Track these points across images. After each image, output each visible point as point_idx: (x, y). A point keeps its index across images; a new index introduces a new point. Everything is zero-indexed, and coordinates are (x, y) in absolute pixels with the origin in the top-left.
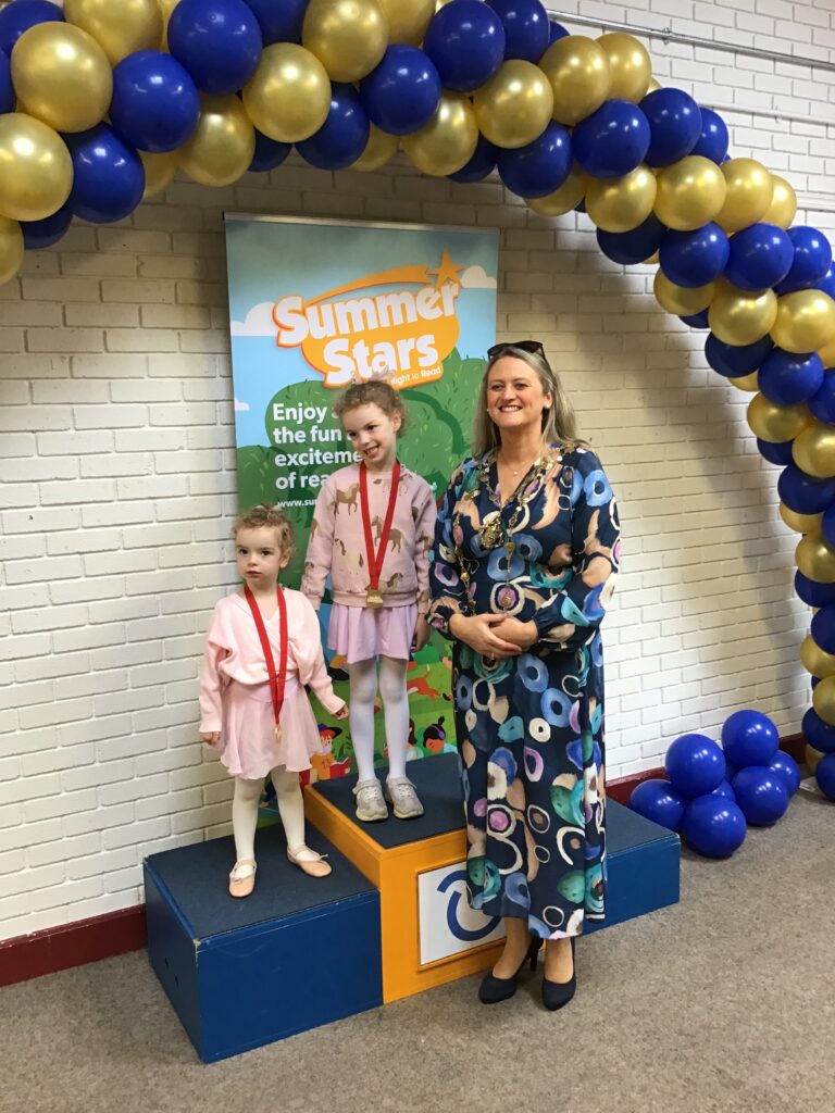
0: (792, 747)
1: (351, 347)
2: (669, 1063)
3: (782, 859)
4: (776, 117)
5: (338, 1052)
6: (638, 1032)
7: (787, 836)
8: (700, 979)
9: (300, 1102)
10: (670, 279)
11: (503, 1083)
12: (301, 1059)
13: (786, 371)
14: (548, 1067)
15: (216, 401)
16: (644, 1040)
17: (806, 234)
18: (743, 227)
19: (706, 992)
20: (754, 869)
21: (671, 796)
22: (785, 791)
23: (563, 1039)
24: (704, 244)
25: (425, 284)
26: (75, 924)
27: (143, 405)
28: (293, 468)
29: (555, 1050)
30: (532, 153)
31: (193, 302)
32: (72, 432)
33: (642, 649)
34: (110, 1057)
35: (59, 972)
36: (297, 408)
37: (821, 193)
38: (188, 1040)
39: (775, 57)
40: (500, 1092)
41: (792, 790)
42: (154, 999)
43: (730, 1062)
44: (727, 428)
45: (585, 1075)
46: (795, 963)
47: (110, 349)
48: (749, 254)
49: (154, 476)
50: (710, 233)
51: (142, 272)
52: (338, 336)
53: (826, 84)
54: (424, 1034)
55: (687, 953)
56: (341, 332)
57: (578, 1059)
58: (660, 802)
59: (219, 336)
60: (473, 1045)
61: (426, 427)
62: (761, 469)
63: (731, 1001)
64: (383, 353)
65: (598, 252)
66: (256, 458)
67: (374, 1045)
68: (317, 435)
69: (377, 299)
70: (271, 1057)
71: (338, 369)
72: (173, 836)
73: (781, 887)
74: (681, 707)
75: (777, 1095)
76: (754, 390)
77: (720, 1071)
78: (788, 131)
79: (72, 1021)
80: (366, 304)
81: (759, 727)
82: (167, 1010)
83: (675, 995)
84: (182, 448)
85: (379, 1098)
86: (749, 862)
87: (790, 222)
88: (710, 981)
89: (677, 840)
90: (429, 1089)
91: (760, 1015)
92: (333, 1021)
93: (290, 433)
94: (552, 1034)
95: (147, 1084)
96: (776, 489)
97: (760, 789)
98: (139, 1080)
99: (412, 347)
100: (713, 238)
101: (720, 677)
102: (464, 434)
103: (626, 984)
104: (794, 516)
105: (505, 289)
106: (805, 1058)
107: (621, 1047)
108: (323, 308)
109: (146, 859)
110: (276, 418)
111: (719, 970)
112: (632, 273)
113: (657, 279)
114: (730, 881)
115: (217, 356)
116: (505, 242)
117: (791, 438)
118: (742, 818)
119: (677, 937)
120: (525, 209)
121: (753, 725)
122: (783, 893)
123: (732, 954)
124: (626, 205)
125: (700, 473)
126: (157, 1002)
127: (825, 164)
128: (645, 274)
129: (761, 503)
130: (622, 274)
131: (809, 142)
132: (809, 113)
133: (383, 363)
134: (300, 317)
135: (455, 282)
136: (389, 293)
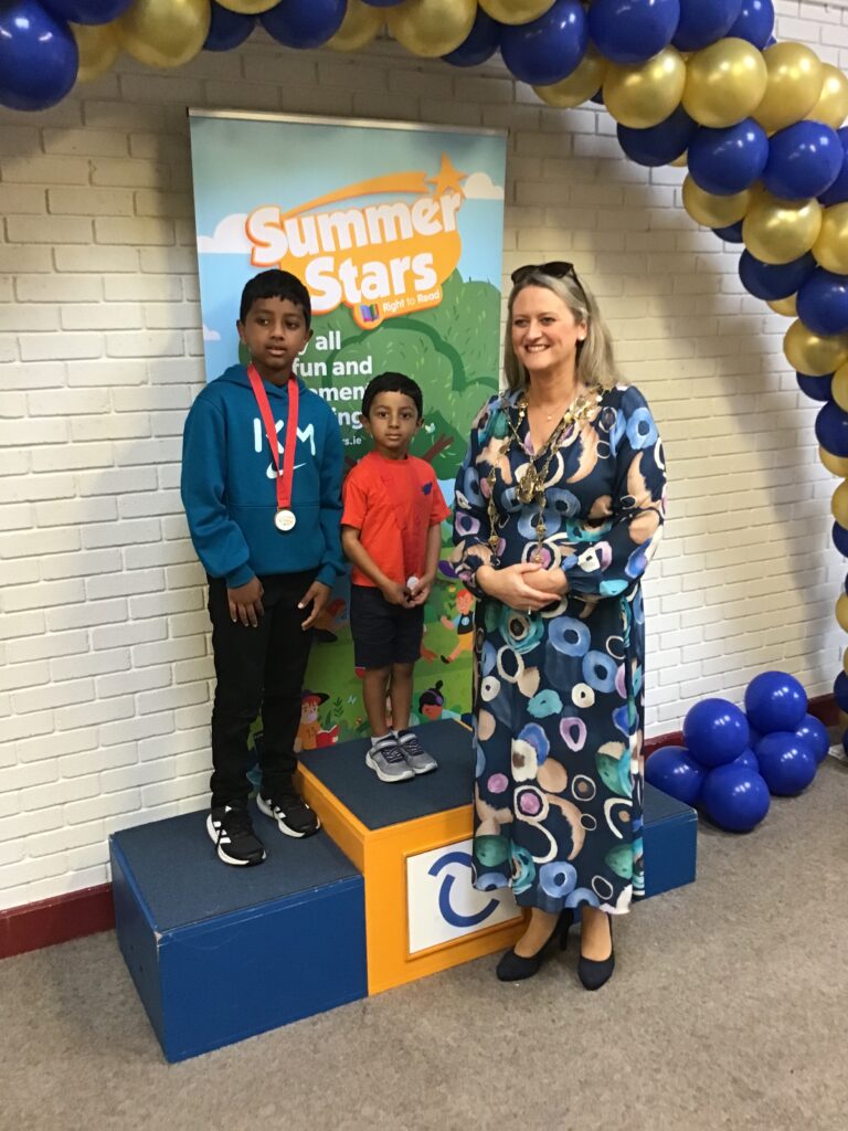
0: (821, 709)
1: (337, 267)
2: (679, 1070)
4: (826, 5)
5: (316, 1051)
6: (647, 1031)
7: (814, 808)
8: (714, 971)
9: (270, 1109)
10: (701, 187)
11: (495, 1089)
12: (274, 1060)
13: (827, 295)
14: (545, 1071)
15: (184, 329)
16: (653, 1042)
18: (782, 127)
19: (722, 986)
20: (778, 844)
21: (687, 765)
22: (813, 759)
23: (563, 1040)
24: (740, 143)
25: (420, 193)
26: (36, 904)
27: (98, 333)
29: (553, 1052)
30: (540, 31)
31: (155, 214)
32: (18, 363)
33: (661, 605)
34: (67, 1054)
35: (19, 956)
38: (153, 1033)
40: (491, 1100)
41: (821, 757)
42: (120, 988)
43: (749, 1071)
44: (762, 360)
45: (586, 1081)
46: (821, 954)
47: (58, 267)
48: (791, 157)
49: (113, 414)
50: (747, 131)
51: (94, 180)
52: (322, 253)
54: (411, 1031)
55: (703, 941)
56: (325, 250)
57: (579, 1064)
58: (676, 771)
59: (186, 250)
60: (464, 1044)
61: (423, 360)
62: (797, 407)
63: (750, 997)
64: (373, 274)
65: (620, 159)
67: (356, 1045)
69: (367, 211)
70: (243, 1056)
71: (321, 293)
72: (143, 810)
73: (807, 866)
74: (703, 666)
75: (799, 1108)
76: (793, 315)
77: (735, 1081)
78: (839, 21)
79: (31, 1013)
80: (354, 216)
81: (786, 690)
82: (131, 1000)
83: (689, 989)
84: (146, 383)
85: (357, 1107)
86: (772, 836)
87: (842, 121)
88: (728, 973)
89: (694, 816)
90: (415, 1096)
91: (781, 1014)
92: (312, 1015)
94: (551, 1034)
95: (106, 1087)
96: (813, 429)
97: (786, 756)
98: (96, 1081)
99: (408, 268)
100: (751, 137)
101: (746, 634)
102: (466, 369)
103: (634, 976)
104: (834, 459)
105: (514, 199)
106: (831, 1066)
107: (626, 1049)
108: (303, 221)
109: (111, 836)
111: (736, 961)
112: (659, 184)
113: (685, 186)
114: (751, 859)
115: (184, 278)
116: (515, 147)
117: (830, 371)
118: (766, 789)
119: (692, 922)
120: (537, 110)
121: (779, 687)
122: (808, 873)
123: (752, 942)
124: (651, 95)
125: (729, 412)
126: (122, 991)
128: (674, 185)
129: (797, 446)
130: (647, 185)
133: (373, 287)
134: (278, 232)
135: (456, 192)
136: (380, 204)
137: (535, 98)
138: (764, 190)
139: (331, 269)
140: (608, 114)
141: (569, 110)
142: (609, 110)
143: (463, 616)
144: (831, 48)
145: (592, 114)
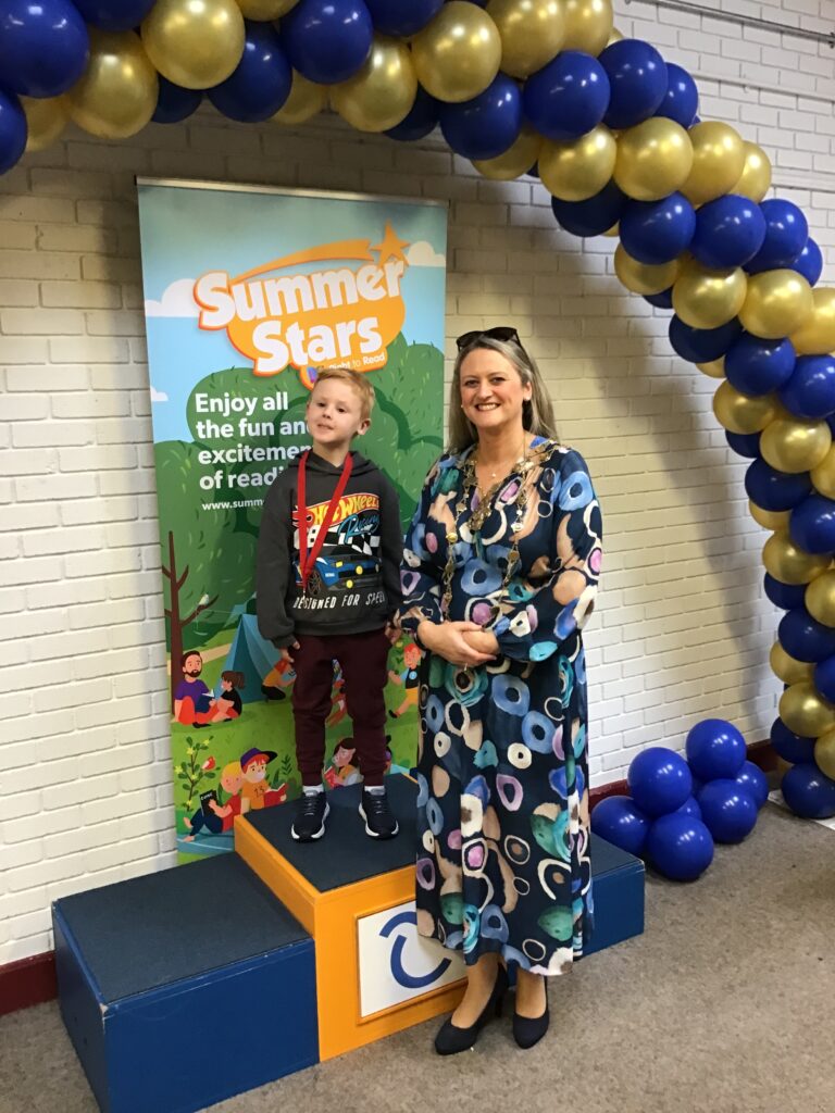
0: (759, 756)
1: (284, 330)
3: (751, 881)
4: (744, 86)
6: (601, 1090)
7: (756, 854)
8: (665, 1024)
10: (632, 255)
13: (754, 358)
15: (130, 390)
16: (608, 1100)
17: (780, 207)
18: (707, 201)
19: (674, 1040)
20: (723, 892)
21: (634, 815)
22: (753, 805)
23: (518, 1102)
24: (669, 216)
25: (364, 261)
27: (44, 394)
28: (219, 466)
30: (478, 109)
31: (98, 276)
33: (602, 655)
36: (223, 399)
37: (791, 168)
39: (744, 21)
41: (761, 802)
44: (692, 418)
46: (769, 1003)
47: (4, 330)
48: (717, 229)
49: (58, 474)
50: (675, 204)
51: (41, 244)
52: (269, 318)
53: (796, 51)
55: (653, 993)
56: (272, 314)
58: (622, 821)
59: (133, 314)
62: (727, 463)
63: (702, 1051)
64: (319, 337)
65: (554, 229)
66: (178, 456)
68: (246, 429)
69: (314, 277)
71: (268, 356)
72: (86, 875)
73: (750, 913)
74: (644, 713)
76: (721, 377)
78: (756, 101)
82: (75, 1074)
83: (641, 1044)
84: (90, 443)
86: (717, 884)
87: (764, 195)
88: (679, 1026)
89: (641, 867)
92: (263, 1084)
93: (216, 427)
94: (506, 1096)
96: (743, 483)
97: (727, 804)
99: (354, 331)
100: (679, 209)
101: (686, 683)
102: (411, 428)
103: (587, 1033)
104: (764, 514)
108: (251, 286)
109: (54, 904)
110: (199, 410)
111: (687, 1014)
112: (592, 253)
113: (617, 254)
114: (697, 908)
115: (131, 340)
116: (454, 217)
117: (758, 430)
118: (709, 836)
119: (642, 975)
120: (476, 181)
121: (719, 736)
122: (754, 921)
123: (702, 994)
124: (583, 171)
125: (664, 468)
126: (66, 1064)
127: (794, 138)
128: (606, 253)
129: (728, 500)
130: (580, 254)
131: (779, 114)
132: (779, 83)
133: (319, 350)
134: (225, 296)
135: (399, 259)
136: (326, 270)
137: (473, 171)
138: (693, 258)
139: (278, 333)
140: (542, 186)
141: (504, 183)
142: (543, 182)
143: (411, 670)
144: (750, 126)
145: (527, 186)
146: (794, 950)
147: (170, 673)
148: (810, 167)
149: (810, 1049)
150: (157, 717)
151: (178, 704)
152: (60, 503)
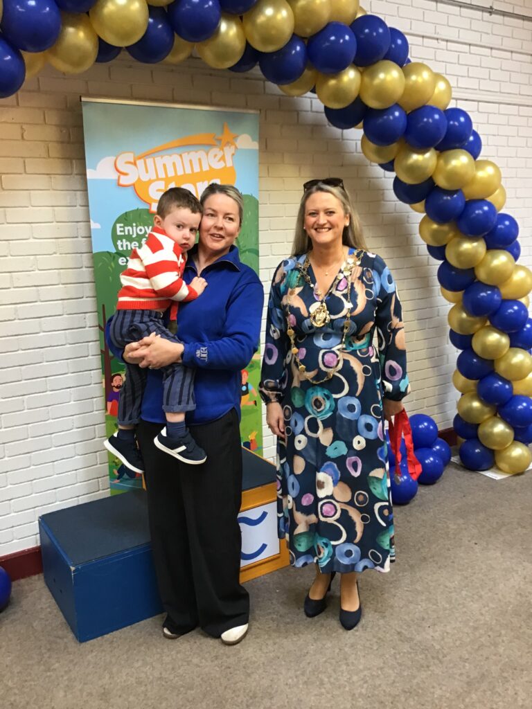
0: (447, 436)
2: (369, 629)
3: (440, 504)
4: (437, 39)
7: (443, 490)
10: (373, 142)
13: (441, 201)
15: (77, 222)
17: (457, 112)
18: (413, 109)
19: (391, 586)
20: (423, 510)
22: (441, 463)
24: (391, 117)
27: (28, 225)
30: (280, 56)
31: (61, 157)
36: (132, 227)
37: (466, 88)
39: (437, 0)
41: (447, 462)
43: (405, 627)
44: (407, 238)
46: (446, 566)
47: (4, 187)
48: (419, 125)
49: (37, 271)
50: (396, 111)
51: (25, 137)
52: (158, 179)
53: (469, 18)
56: (160, 177)
59: (79, 177)
62: (428, 265)
65: (326, 125)
66: (105, 259)
69: (183, 155)
70: (123, 636)
72: (58, 503)
73: (438, 521)
75: (433, 645)
76: (423, 212)
77: (398, 633)
78: (445, 48)
81: (426, 424)
84: (55, 253)
85: (190, 659)
86: (420, 506)
87: (447, 105)
88: (395, 579)
91: (424, 598)
93: (128, 243)
95: (43, 657)
96: (436, 277)
97: (427, 462)
98: (37, 654)
100: (397, 114)
102: (241, 244)
104: (449, 293)
105: (267, 148)
108: (147, 161)
109: (40, 517)
110: (119, 233)
112: (347, 140)
113: (362, 140)
115: (79, 193)
116: (266, 119)
117: (444, 243)
120: (278, 97)
121: (422, 423)
122: (440, 525)
124: (341, 91)
126: (49, 606)
127: (468, 70)
128: (356, 140)
129: (428, 286)
130: (341, 140)
131: (459, 56)
132: (459, 37)
134: (133, 166)
136: (190, 151)
137: (279, 91)
138: (406, 142)
139: (163, 188)
140: (318, 100)
141: (295, 97)
142: (319, 98)
143: (243, 386)
144: (441, 63)
145: (309, 100)
146: (461, 539)
147: (104, 386)
148: (477, 87)
149: (467, 588)
150: (97, 412)
151: (109, 404)
152: (39, 288)
